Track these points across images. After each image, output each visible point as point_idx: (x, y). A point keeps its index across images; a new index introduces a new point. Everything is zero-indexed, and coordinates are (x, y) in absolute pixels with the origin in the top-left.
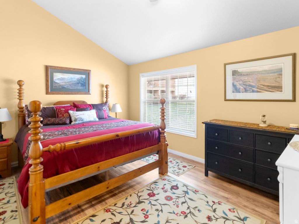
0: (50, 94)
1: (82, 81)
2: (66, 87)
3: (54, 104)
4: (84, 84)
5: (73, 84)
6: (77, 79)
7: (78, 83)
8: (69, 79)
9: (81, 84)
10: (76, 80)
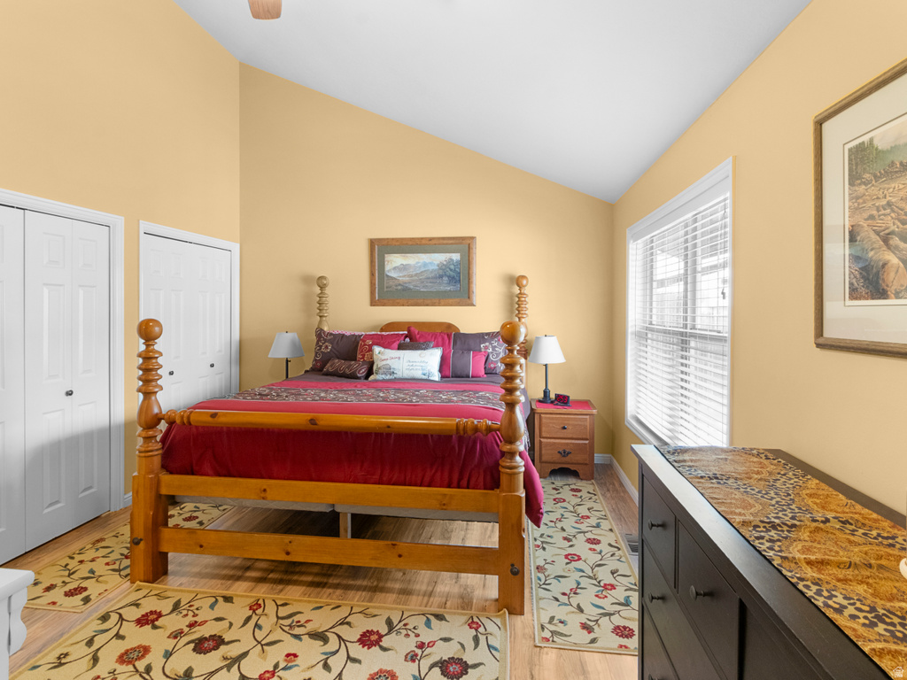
0: (378, 305)
1: (451, 270)
2: (412, 287)
3: (382, 330)
4: (458, 278)
5: (429, 278)
6: (438, 266)
7: (441, 277)
8: (420, 267)
9: (449, 277)
10: (437, 268)
